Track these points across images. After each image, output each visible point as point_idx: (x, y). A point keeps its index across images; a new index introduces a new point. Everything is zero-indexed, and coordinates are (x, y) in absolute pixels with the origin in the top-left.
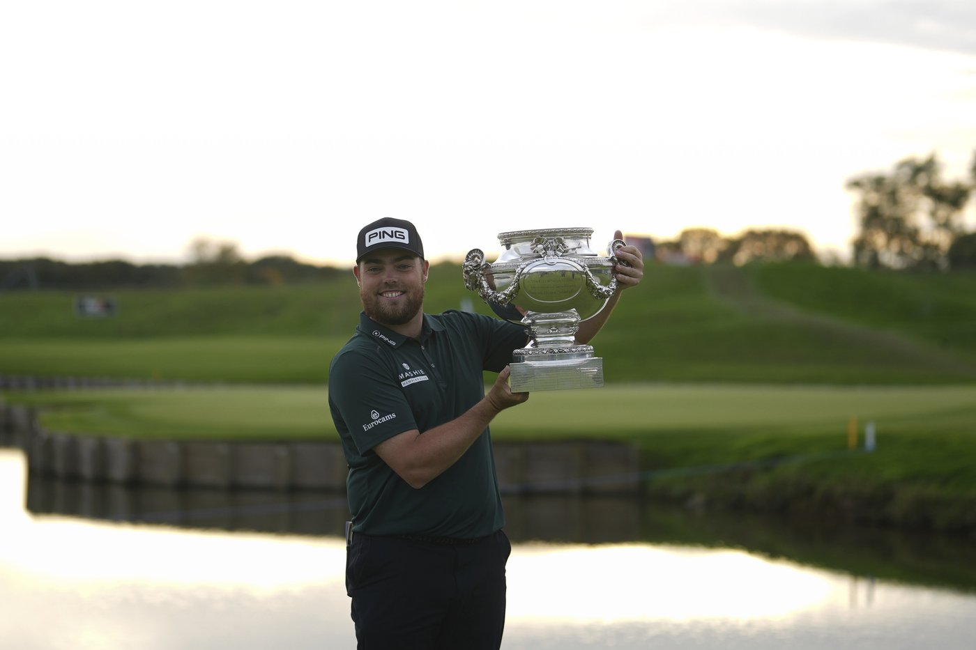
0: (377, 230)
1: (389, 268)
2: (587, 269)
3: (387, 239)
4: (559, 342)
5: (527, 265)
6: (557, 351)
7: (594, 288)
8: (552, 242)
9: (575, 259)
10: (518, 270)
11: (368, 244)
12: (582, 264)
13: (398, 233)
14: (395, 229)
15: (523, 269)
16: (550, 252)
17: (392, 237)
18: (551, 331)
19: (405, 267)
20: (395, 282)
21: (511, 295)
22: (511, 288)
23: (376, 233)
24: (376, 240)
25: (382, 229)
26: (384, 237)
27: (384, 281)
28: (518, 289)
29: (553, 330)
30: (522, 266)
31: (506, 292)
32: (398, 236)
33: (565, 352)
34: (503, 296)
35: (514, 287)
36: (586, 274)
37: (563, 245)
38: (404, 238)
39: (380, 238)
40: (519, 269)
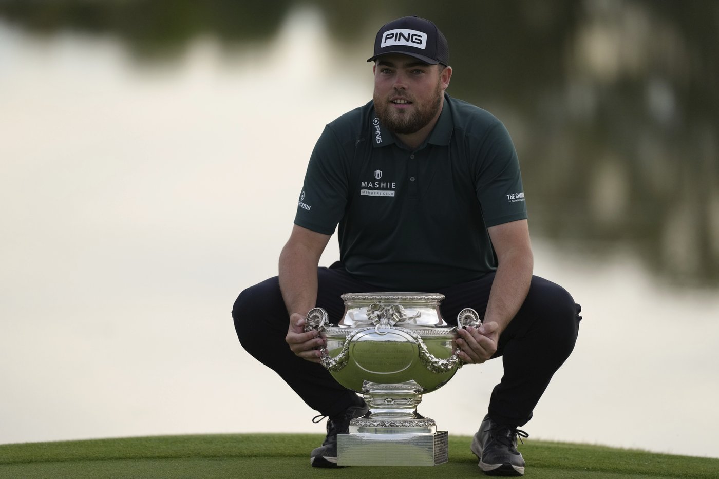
0: (394, 31)
1: (400, 72)
2: (420, 341)
3: (403, 42)
4: (396, 414)
5: (358, 333)
6: (388, 424)
7: (428, 361)
8: (389, 310)
9: (409, 330)
10: (348, 338)
11: (383, 45)
12: (415, 335)
13: (415, 37)
14: (412, 32)
15: (353, 337)
16: (384, 321)
17: (407, 40)
18: (386, 403)
19: (418, 71)
20: (404, 88)
21: (341, 363)
22: (341, 355)
23: (393, 34)
24: (391, 42)
25: (398, 31)
26: (399, 40)
27: (394, 86)
28: (347, 357)
29: (388, 401)
30: (352, 334)
31: (336, 359)
32: (414, 40)
33: (397, 426)
34: (334, 363)
35: (344, 355)
36: (419, 346)
37: (399, 313)
38: (421, 43)
39: (396, 40)
40: (349, 336)
